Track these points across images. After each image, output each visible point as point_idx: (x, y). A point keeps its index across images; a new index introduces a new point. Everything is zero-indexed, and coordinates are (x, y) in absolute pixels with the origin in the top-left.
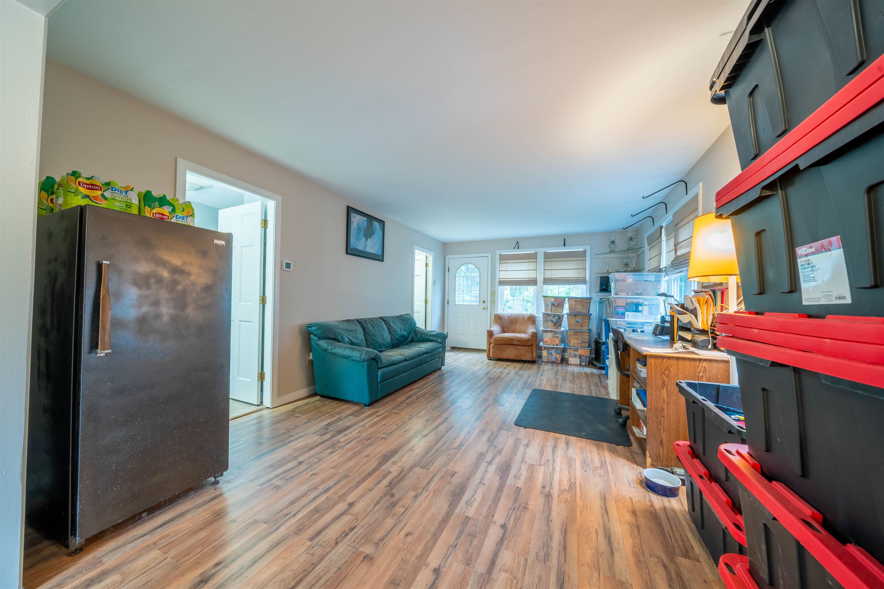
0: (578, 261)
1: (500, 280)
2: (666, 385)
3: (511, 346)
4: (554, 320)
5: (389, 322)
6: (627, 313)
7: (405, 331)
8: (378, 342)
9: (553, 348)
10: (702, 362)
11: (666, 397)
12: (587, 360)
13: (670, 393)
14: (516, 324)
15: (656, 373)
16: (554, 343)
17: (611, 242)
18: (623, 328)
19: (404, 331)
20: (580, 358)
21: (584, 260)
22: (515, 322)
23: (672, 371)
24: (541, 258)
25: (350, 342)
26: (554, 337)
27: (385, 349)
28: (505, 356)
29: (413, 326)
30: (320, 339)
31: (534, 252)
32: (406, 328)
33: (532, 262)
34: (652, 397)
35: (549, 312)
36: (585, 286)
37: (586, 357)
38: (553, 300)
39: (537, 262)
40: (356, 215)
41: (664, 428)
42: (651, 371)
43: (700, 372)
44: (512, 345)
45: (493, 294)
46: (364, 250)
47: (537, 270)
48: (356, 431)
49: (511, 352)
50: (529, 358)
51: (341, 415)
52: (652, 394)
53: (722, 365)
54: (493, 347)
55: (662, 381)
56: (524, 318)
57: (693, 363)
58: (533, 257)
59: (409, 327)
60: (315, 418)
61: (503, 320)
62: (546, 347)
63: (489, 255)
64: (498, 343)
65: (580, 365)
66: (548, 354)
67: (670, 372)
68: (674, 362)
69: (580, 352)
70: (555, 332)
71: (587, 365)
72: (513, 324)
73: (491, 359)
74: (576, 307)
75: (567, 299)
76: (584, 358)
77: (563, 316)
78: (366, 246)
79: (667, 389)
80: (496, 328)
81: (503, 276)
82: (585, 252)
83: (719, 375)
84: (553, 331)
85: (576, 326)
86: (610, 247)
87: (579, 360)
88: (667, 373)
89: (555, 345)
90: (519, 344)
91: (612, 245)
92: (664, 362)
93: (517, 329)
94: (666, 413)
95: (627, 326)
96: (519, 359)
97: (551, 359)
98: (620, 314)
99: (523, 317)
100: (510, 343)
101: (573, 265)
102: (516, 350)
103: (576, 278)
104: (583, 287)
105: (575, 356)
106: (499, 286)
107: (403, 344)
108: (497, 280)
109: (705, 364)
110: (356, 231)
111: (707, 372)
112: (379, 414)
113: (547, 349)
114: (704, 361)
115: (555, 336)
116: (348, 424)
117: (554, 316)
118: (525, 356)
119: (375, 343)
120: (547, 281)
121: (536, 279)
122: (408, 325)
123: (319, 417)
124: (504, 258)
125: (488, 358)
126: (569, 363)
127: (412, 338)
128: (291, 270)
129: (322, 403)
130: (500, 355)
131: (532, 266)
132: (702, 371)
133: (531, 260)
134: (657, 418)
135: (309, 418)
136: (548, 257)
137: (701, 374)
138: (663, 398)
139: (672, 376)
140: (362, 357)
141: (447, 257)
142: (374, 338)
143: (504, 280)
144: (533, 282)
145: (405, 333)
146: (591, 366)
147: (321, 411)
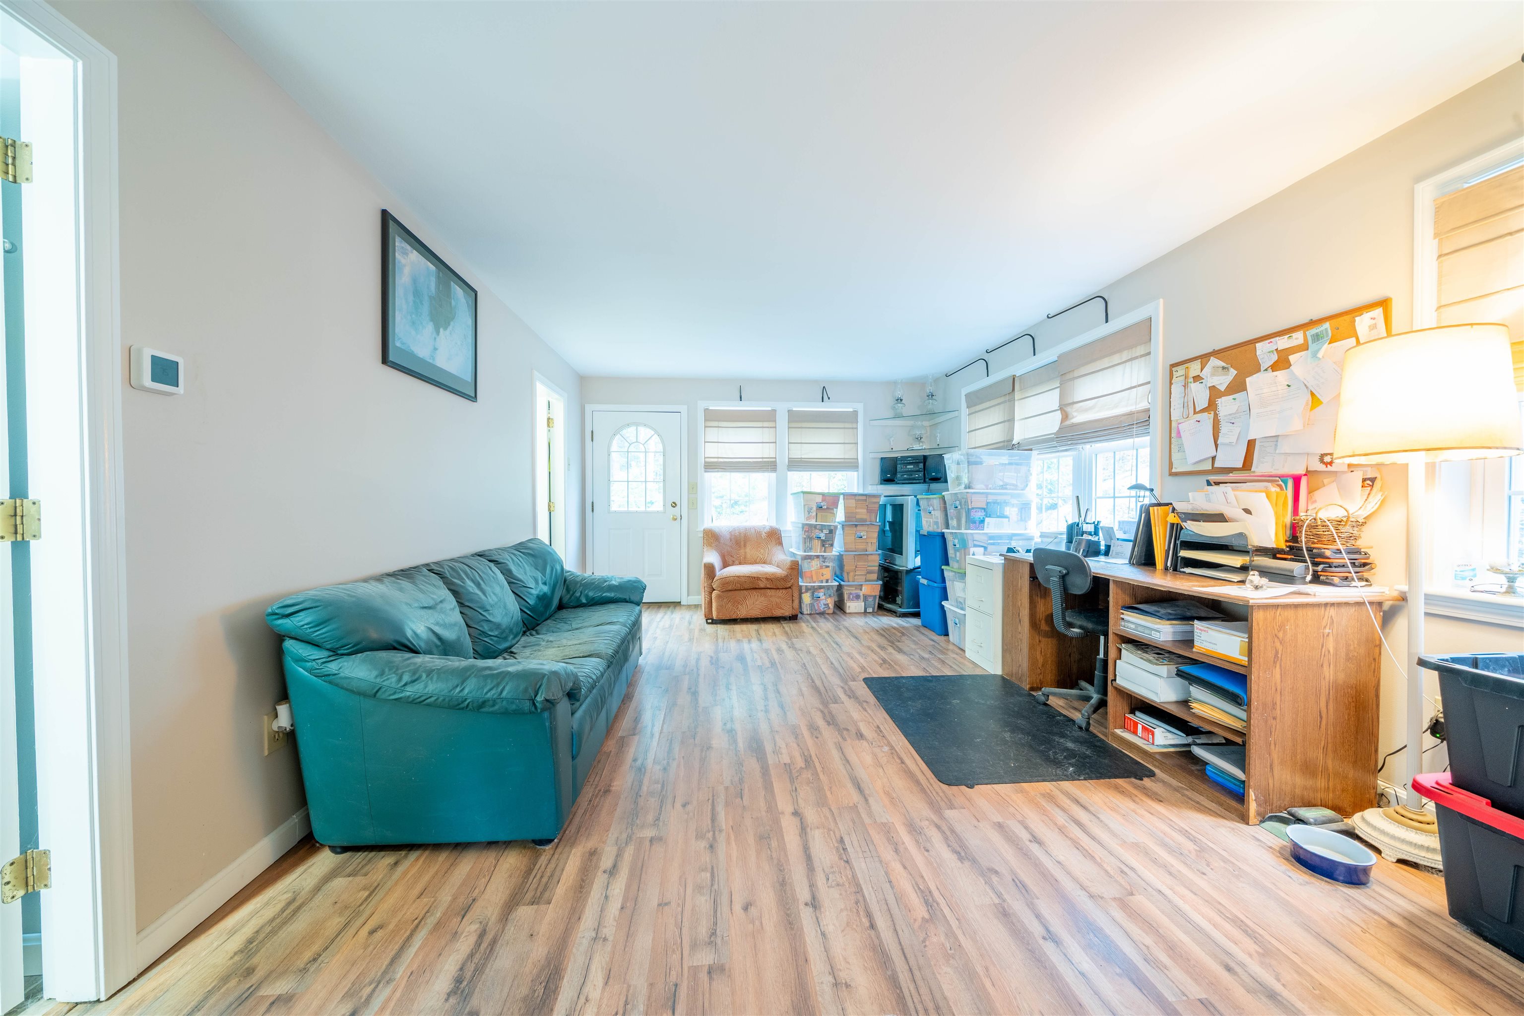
0: (846, 430)
1: (707, 460)
2: (1280, 658)
3: (754, 592)
4: (822, 536)
5: (507, 565)
6: (987, 520)
7: (545, 583)
8: (498, 626)
9: (820, 587)
10: (1328, 608)
11: (1279, 681)
12: (875, 604)
13: (1285, 673)
14: (745, 546)
15: (1266, 639)
16: (822, 578)
17: (897, 400)
18: (982, 546)
19: (543, 584)
20: (866, 600)
21: (855, 428)
22: (742, 543)
23: (1288, 630)
24: (782, 420)
25: (439, 643)
26: (821, 567)
27: (514, 642)
28: (742, 613)
29: (558, 568)
30: (336, 653)
31: (770, 409)
32: (544, 574)
33: (768, 427)
34: (1259, 685)
35: (813, 522)
36: (856, 473)
37: (875, 596)
38: (819, 499)
39: (776, 427)
40: (409, 247)
41: (1276, 739)
42: (1259, 636)
43: (1325, 627)
44: (756, 588)
45: (693, 488)
46: (431, 361)
47: (776, 442)
48: (597, 977)
49: (754, 605)
50: (787, 613)
51: (476, 911)
52: (1259, 678)
53: (1354, 610)
54: (719, 597)
55: (1274, 652)
56: (760, 535)
57: (1316, 611)
58: (770, 417)
59: (552, 570)
60: (375, 972)
61: (722, 541)
62: (809, 587)
63: (683, 409)
64: (730, 588)
65: (865, 613)
66: (813, 599)
67: (1285, 632)
68: (1290, 613)
69: (866, 590)
70: (824, 559)
71: (876, 610)
72: (740, 547)
73: (714, 622)
74: (857, 511)
75: (842, 497)
76: (870, 600)
77: (836, 527)
78: (435, 349)
79: (1281, 666)
80: (713, 558)
81: (713, 452)
82: (855, 413)
83: (1350, 628)
84: (821, 557)
85: (858, 545)
86: (893, 408)
87: (863, 604)
88: (1281, 635)
89: (824, 581)
90: (769, 587)
91: (899, 405)
92: (1278, 614)
93: (748, 556)
94: (1279, 712)
95: (989, 541)
96: (769, 615)
97: (818, 607)
98: (978, 522)
99: (758, 533)
100: (752, 585)
101: (835, 435)
102: (763, 598)
103: (843, 460)
104: (853, 476)
105: (857, 597)
106: (705, 471)
107: (544, 618)
108: (701, 461)
109: (1332, 611)
110: (411, 298)
111: (1335, 625)
112: (606, 862)
113: (810, 589)
114: (1331, 606)
115: (824, 564)
116: (539, 951)
117: (822, 528)
118: (781, 608)
119: (491, 630)
120: (796, 464)
121: (774, 460)
122: (548, 567)
123: (393, 962)
124: (712, 417)
125: (707, 620)
126: (847, 611)
127: (561, 600)
128: (181, 390)
129: (360, 880)
130: (732, 613)
131: (766, 435)
132: (1328, 625)
133: (766, 424)
134: (1266, 722)
135: (346, 984)
136: (797, 419)
137: (1327, 631)
138: (1275, 684)
139: (1288, 640)
140: (539, 698)
141: (589, 408)
142: (487, 616)
143: (716, 460)
144: (769, 466)
145: (546, 589)
146: (880, 612)
147: (381, 927)
